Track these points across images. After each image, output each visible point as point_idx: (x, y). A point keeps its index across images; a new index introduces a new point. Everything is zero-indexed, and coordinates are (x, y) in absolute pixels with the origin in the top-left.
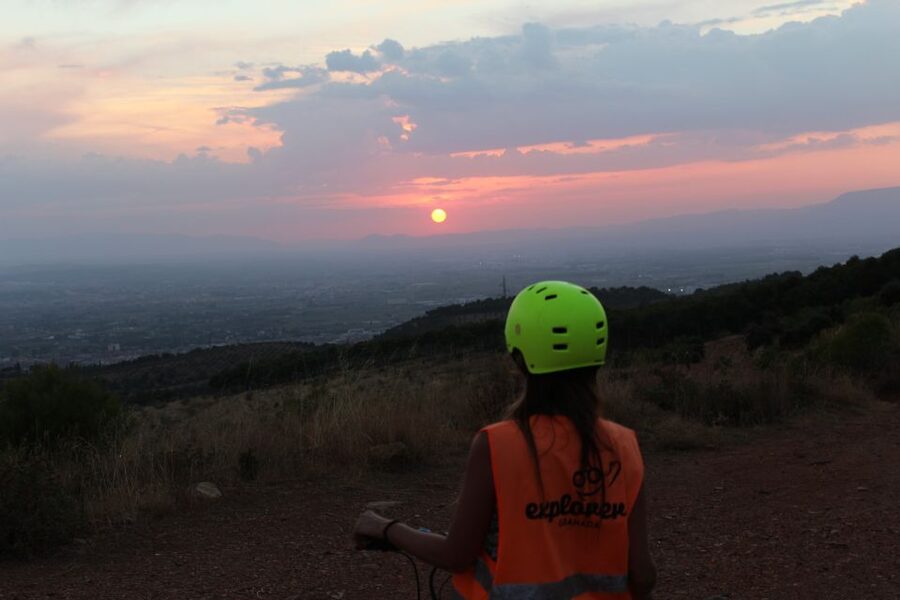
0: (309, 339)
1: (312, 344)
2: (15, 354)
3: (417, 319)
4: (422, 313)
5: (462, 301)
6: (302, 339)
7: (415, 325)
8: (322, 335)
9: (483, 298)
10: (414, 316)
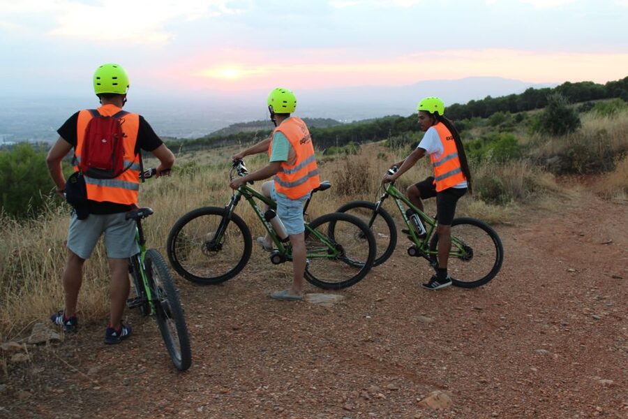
0: (174, 136)
1: (176, 138)
2: (36, 137)
3: (225, 129)
4: (227, 126)
5: (246, 121)
6: (171, 136)
7: (224, 131)
8: (181, 134)
9: (256, 120)
10: (224, 127)
